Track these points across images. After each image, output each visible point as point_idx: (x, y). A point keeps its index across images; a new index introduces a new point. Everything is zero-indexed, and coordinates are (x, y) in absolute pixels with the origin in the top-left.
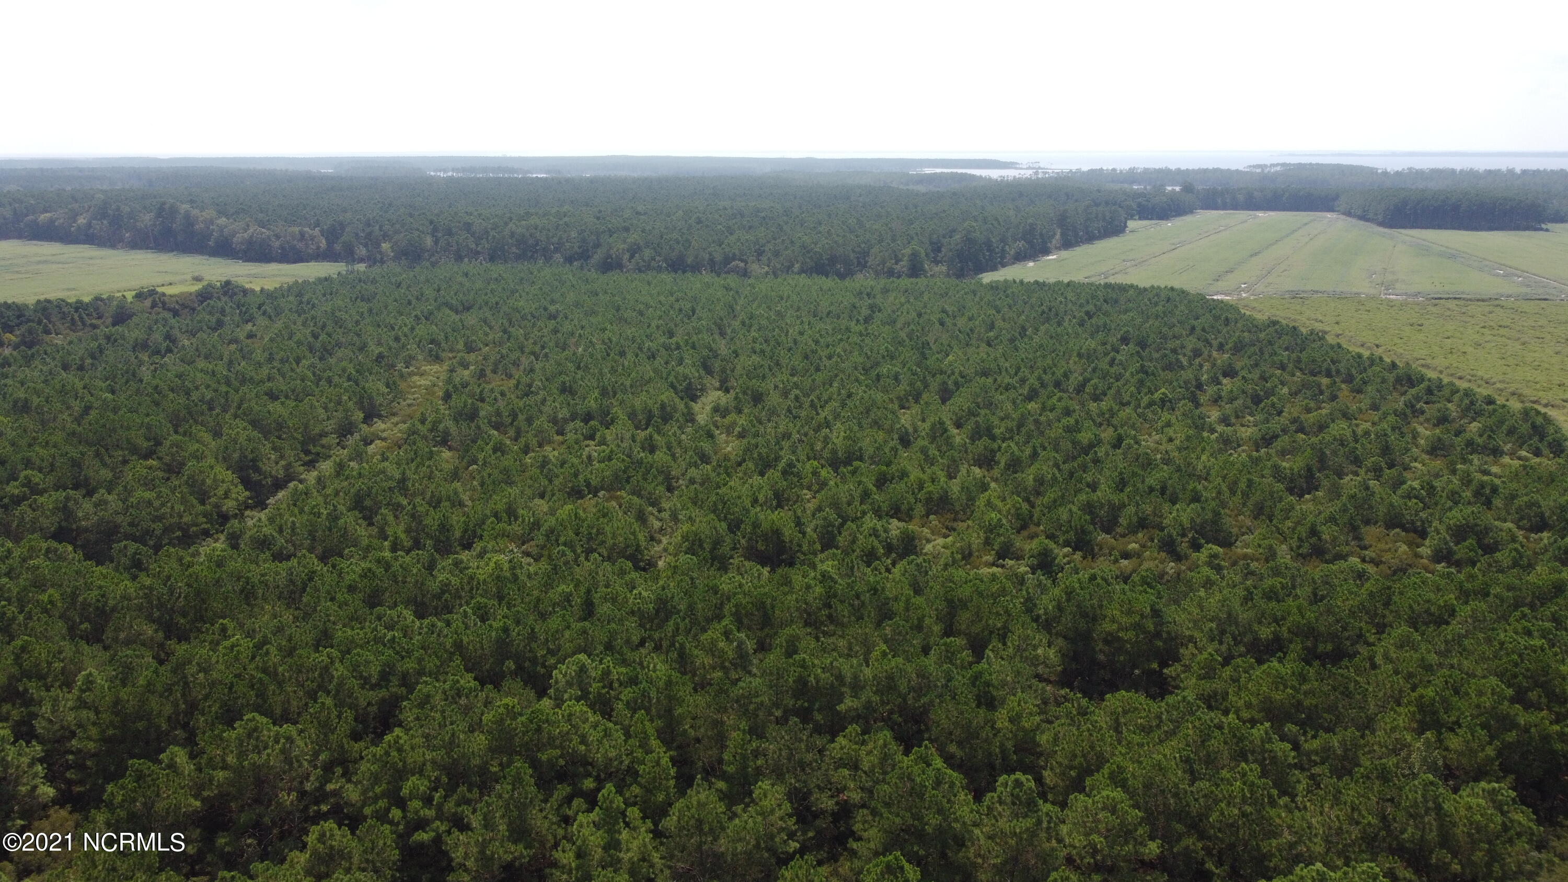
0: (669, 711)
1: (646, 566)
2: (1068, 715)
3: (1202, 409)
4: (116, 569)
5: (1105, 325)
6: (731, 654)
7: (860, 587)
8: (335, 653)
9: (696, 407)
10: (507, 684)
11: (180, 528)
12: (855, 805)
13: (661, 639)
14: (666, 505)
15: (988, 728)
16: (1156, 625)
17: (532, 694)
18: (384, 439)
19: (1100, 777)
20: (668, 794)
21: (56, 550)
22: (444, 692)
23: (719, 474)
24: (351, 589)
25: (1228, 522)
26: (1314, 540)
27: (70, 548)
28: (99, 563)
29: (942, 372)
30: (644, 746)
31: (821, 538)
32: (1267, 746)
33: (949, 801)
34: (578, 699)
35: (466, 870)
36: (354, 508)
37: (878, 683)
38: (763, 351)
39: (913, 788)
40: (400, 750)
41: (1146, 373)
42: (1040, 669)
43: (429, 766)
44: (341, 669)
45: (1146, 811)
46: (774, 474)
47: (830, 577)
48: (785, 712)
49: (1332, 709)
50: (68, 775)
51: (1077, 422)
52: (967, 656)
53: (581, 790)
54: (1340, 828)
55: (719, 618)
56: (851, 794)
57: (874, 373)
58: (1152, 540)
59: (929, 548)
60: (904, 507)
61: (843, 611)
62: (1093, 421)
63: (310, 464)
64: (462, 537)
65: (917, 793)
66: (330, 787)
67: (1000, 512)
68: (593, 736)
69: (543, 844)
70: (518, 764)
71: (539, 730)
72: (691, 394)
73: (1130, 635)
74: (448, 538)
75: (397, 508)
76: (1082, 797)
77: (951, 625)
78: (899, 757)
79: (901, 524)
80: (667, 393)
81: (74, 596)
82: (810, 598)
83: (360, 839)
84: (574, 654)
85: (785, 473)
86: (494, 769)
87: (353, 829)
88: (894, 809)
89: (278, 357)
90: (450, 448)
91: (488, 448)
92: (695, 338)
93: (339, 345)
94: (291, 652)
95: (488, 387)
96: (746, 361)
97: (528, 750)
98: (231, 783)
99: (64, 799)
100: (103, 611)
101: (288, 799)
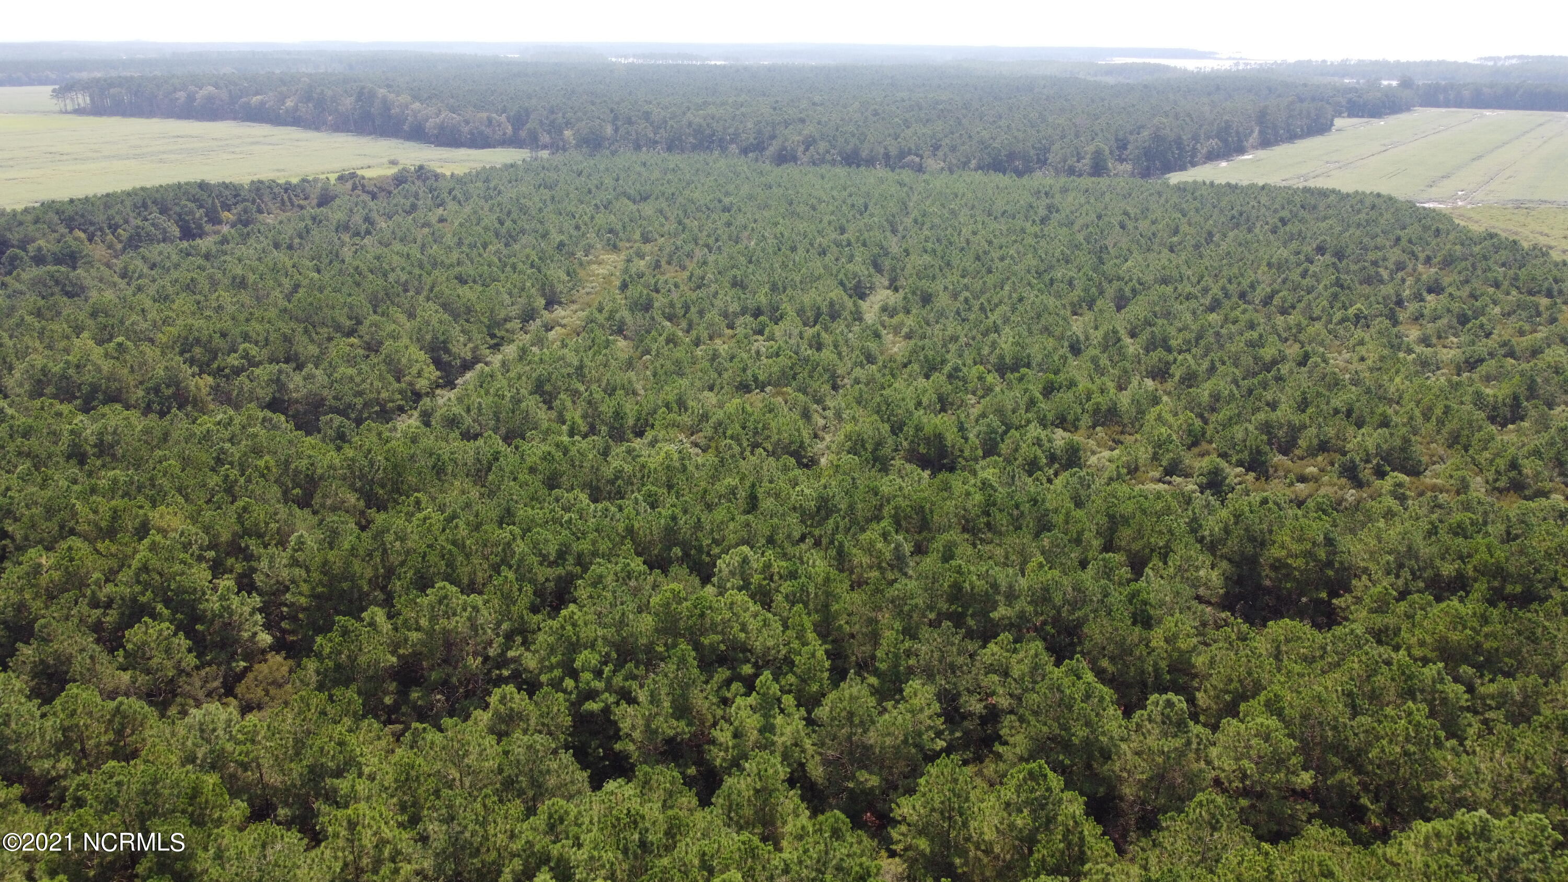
0: (826, 606)
1: (809, 464)
2: (1227, 638)
3: (1400, 328)
4: (324, 441)
5: (1300, 232)
6: (888, 556)
7: (1020, 497)
8: (517, 530)
9: (864, 305)
10: (674, 569)
11: (378, 404)
12: (1003, 710)
13: (821, 536)
14: (830, 403)
15: (1142, 647)
16: (1328, 554)
17: (697, 581)
18: (564, 326)
19: (1256, 704)
20: (822, 685)
21: (271, 420)
22: (616, 574)
23: (884, 375)
24: (532, 470)
25: (1419, 450)
26: (1513, 474)
27: (283, 418)
28: (308, 433)
29: (1119, 279)
30: (801, 637)
31: (984, 444)
32: (1438, 686)
33: (1097, 715)
34: (740, 589)
35: (633, 741)
36: (535, 393)
37: (1033, 594)
38: (934, 251)
39: (1061, 699)
40: (574, 625)
41: (1342, 286)
42: (1202, 591)
43: (600, 642)
44: (522, 545)
45: (1301, 741)
46: (939, 378)
47: (991, 486)
48: (939, 614)
49: (1514, 653)
50: (283, 624)
51: (1261, 336)
52: (1125, 572)
53: (740, 674)
54: (1511, 776)
55: (878, 519)
56: (999, 700)
57: (1047, 278)
58: (1332, 464)
59: (1093, 460)
60: (1070, 417)
61: (1001, 519)
62: (1279, 336)
63: (496, 347)
64: (636, 425)
65: (1066, 704)
66: (511, 654)
67: (1170, 427)
68: (753, 625)
69: (702, 723)
70: (683, 646)
71: (702, 615)
72: (860, 292)
73: (1299, 563)
74: (622, 425)
75: (575, 394)
76: (1235, 722)
77: (1111, 541)
78: (1050, 667)
79: (1067, 435)
80: (836, 291)
81: (287, 463)
82: (969, 505)
83: (536, 704)
84: (737, 545)
85: (950, 376)
86: (660, 649)
87: (531, 695)
88: (1042, 718)
89: (466, 242)
90: (625, 338)
91: (662, 339)
92: (866, 235)
93: (523, 232)
94: (477, 527)
95: (662, 279)
96: (917, 260)
97: (692, 633)
98: (424, 644)
99: (279, 646)
100: (312, 479)
101: (474, 663)
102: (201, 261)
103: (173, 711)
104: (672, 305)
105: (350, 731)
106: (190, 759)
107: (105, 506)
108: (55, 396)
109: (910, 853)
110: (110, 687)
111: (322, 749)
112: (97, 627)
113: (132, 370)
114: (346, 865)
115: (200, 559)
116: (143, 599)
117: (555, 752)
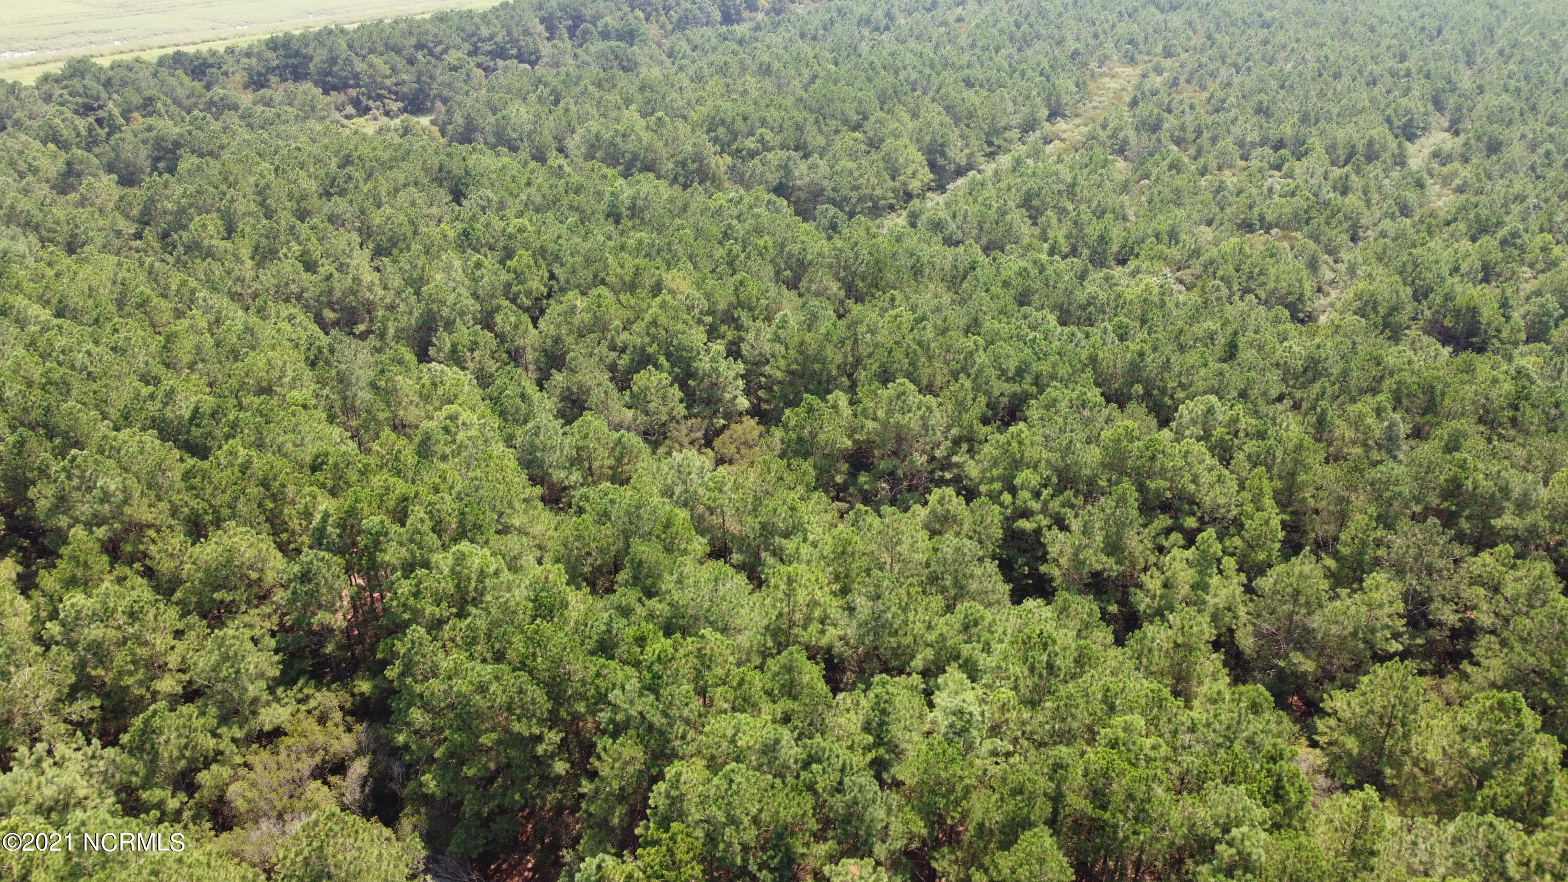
0: (1293, 474)
1: (1305, 319)
4: (817, 228)
6: (1377, 434)
8: (981, 341)
9: (1411, 148)
10: (1132, 406)
11: (872, 199)
12: (1482, 628)
13: (1302, 399)
14: (1344, 255)
17: (1154, 422)
18: (1063, 140)
20: (1269, 556)
21: (775, 203)
22: (1071, 401)
23: (1418, 231)
24: (1006, 284)
27: (785, 203)
28: (805, 220)
30: (1257, 501)
31: (1530, 327)
34: (1199, 439)
35: (1058, 566)
36: (1023, 206)
37: (1553, 509)
38: (1518, 90)
39: (1562, 633)
40: (1020, 443)
44: (983, 357)
46: (1489, 242)
47: (1528, 377)
48: (1426, 509)
50: (760, 393)
53: (1182, 525)
55: (1374, 391)
56: (1481, 616)
61: (1532, 417)
63: (991, 156)
64: (1119, 252)
66: (955, 459)
68: (1206, 478)
69: (1133, 564)
70: (1126, 485)
71: (1153, 458)
72: (1409, 132)
74: (1105, 251)
75: (1063, 212)
80: (1380, 128)
81: (783, 245)
82: (1493, 394)
83: (972, 511)
84: (1205, 393)
85: (1504, 242)
86: (1103, 483)
87: (968, 501)
88: (1531, 647)
89: (980, 44)
90: (1126, 159)
91: (1165, 164)
92: (1432, 65)
93: (1038, 37)
94: (943, 332)
95: (1178, 98)
96: (1492, 100)
97: (1138, 474)
98: (878, 434)
99: (755, 411)
100: (802, 264)
101: (920, 460)
102: (734, 46)
103: (662, 450)
104: (1183, 128)
105: (802, 499)
106: (668, 492)
107: (632, 262)
108: (603, 161)
109: (1334, 749)
110: (617, 420)
111: (775, 510)
112: (612, 368)
113: (666, 145)
114: (780, 615)
115: (700, 322)
116: (650, 350)
117: (981, 560)
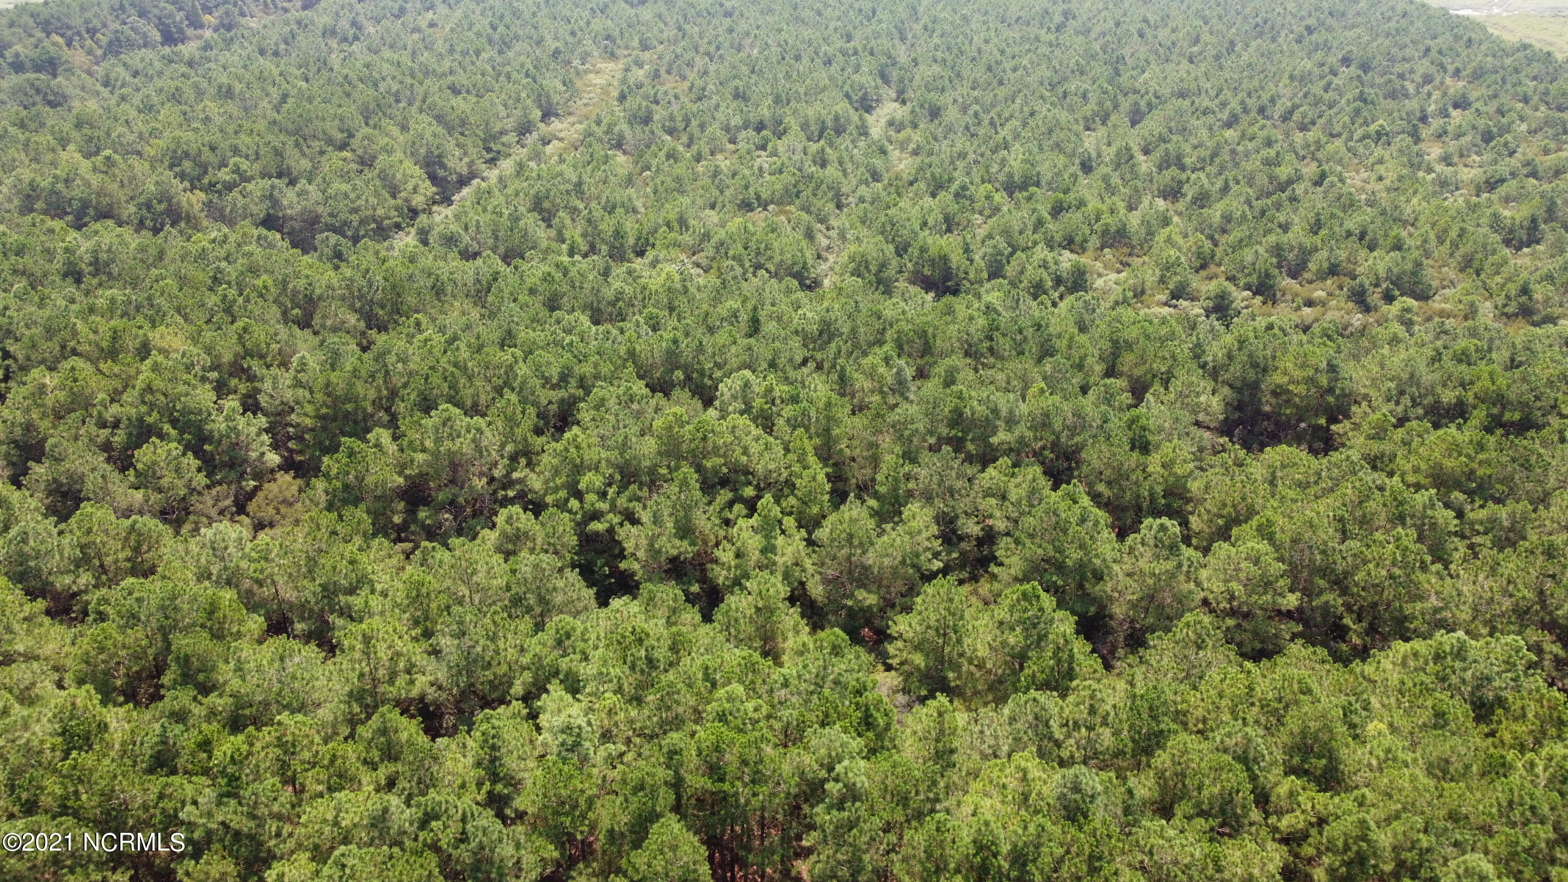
0: (827, 430)
1: (811, 285)
2: (1224, 464)
3: (1422, 146)
4: (320, 259)
5: (1326, 41)
6: (890, 380)
7: (1024, 322)
8: (519, 353)
9: (870, 119)
10: (676, 393)
11: (375, 221)
12: (999, 533)
13: (823, 360)
14: (834, 222)
15: (1139, 472)
16: (1330, 380)
17: (699, 405)
18: (560, 140)
19: (1248, 529)
20: (822, 508)
21: (266, 238)
22: (618, 397)
23: (889, 193)
24: (532, 291)
25: (1430, 275)
26: (1523, 299)
27: (278, 236)
28: (305, 252)
29: (1136, 92)
30: (801, 460)
31: (989, 266)
32: (1429, 512)
33: (1091, 538)
34: (742, 413)
35: (637, 559)
36: (534, 210)
37: (1033, 420)
38: (944, 61)
39: (1057, 523)
40: (578, 448)
41: (1365, 101)
42: (1201, 417)
43: (603, 464)
44: (524, 368)
45: (1290, 564)
46: (945, 197)
47: (995, 310)
48: (939, 439)
49: (1507, 480)
50: (290, 445)
51: (1278, 154)
52: (1126, 398)
53: (741, 496)
54: (1492, 599)
55: (880, 343)
56: (996, 522)
57: (1060, 90)
58: (1341, 288)
59: (1099, 283)
60: (1078, 239)
61: (1004, 344)
62: (1296, 154)
63: (492, 162)
64: (636, 244)
65: (1061, 528)
66: (515, 475)
67: (1179, 249)
68: (755, 448)
69: (705, 543)
70: (685, 470)
71: (704, 439)
72: (866, 105)
73: (1301, 389)
74: (622, 245)
75: (574, 211)
76: (1226, 545)
77: (1113, 366)
78: (1047, 492)
79: (1074, 257)
80: (842, 104)
81: (285, 283)
82: (972, 330)
83: (543, 524)
84: (739, 369)
85: (957, 195)
86: (663, 471)
87: (537, 515)
88: (1037, 540)
89: (458, 49)
90: (625, 153)
91: (662, 154)
92: (873, 43)
93: (517, 38)
94: (479, 349)
95: (662, 89)
96: (926, 71)
97: (694, 456)
98: (430, 465)
99: (288, 465)
100: (311, 299)
101: (480, 484)
102: (184, 69)
103: (186, 528)
104: (672, 118)
105: (361, 549)
106: (205, 575)
107: (105, 326)
108: (45, 212)
109: (906, 667)
110: (124, 505)
111: (334, 568)
112: (106, 447)
113: (122, 185)
114: (363, 676)
115: (204, 379)
116: (149, 420)
117: (561, 570)
